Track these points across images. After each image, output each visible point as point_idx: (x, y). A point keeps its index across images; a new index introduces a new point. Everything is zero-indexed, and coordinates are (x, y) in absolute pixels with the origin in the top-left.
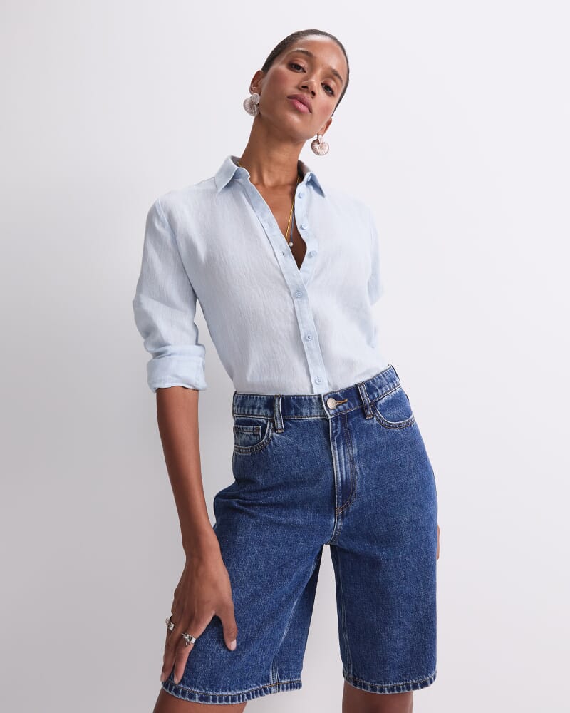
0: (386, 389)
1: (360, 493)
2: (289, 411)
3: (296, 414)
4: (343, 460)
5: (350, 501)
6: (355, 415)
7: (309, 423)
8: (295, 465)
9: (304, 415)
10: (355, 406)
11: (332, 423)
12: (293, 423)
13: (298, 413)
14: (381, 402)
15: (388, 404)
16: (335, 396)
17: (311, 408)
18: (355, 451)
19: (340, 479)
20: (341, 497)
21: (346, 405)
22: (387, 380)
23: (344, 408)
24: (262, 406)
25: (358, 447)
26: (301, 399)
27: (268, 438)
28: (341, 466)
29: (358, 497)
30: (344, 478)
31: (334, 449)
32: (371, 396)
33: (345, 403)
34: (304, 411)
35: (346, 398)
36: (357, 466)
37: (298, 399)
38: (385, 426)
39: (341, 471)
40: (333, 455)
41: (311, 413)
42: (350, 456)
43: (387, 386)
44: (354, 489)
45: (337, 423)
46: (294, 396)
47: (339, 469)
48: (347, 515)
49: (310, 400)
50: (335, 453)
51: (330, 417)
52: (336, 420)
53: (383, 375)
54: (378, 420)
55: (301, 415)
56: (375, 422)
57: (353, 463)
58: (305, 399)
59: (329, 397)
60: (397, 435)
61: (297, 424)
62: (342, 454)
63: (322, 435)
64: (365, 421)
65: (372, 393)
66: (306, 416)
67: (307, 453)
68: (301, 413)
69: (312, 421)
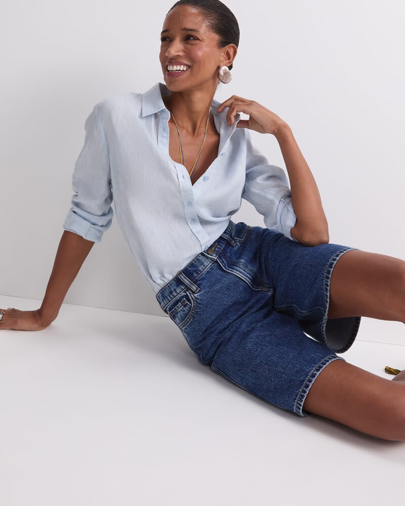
2: (193, 275)
3: (198, 273)
4: (242, 270)
6: (227, 248)
7: (208, 272)
8: (222, 298)
9: (202, 270)
10: (223, 243)
11: (220, 261)
12: (200, 280)
17: (202, 264)
23: (218, 248)
24: (175, 288)
26: (193, 263)
27: (194, 301)
31: (233, 272)
33: (217, 246)
34: (200, 268)
37: (191, 265)
41: (204, 266)
45: (222, 259)
46: (188, 266)
49: (198, 259)
51: (216, 258)
52: (220, 257)
55: (201, 272)
58: (195, 261)
61: (203, 279)
63: (219, 271)
66: (204, 270)
67: (221, 287)
68: (200, 271)
69: (209, 269)
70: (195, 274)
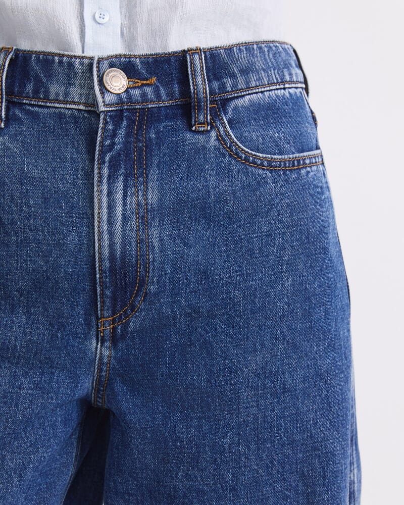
0: (259, 79)
1: (157, 294)
2: (23, 86)
3: (36, 92)
4: (119, 209)
5: (133, 308)
6: (167, 117)
7: (60, 116)
8: (12, 200)
9: (52, 97)
10: (171, 96)
11: (106, 123)
12: (28, 112)
13: (40, 91)
14: (239, 102)
15: (256, 112)
16: (127, 66)
17: (69, 84)
18: (153, 197)
19: (106, 252)
20: (108, 293)
21: (148, 90)
22: (265, 60)
23: (144, 95)
25: (161, 189)
26: (53, 61)
28: (111, 221)
29: (151, 303)
30: (119, 252)
31: (100, 181)
32: (215, 84)
33: (148, 85)
34: (55, 89)
35: (152, 74)
36: (154, 232)
37: (46, 60)
38: (235, 156)
39: (111, 234)
40: (96, 194)
41: (66, 95)
42: (139, 204)
43: (263, 74)
44: (142, 283)
45: (117, 125)
46: (38, 53)
47: (105, 227)
48: (123, 337)
49: (71, 65)
50: (100, 191)
51: (102, 108)
52: (117, 117)
53: (260, 48)
54: (219, 138)
55: (46, 98)
56: (213, 141)
57: (144, 222)
58: (61, 62)
59: (112, 65)
60: (261, 182)
61: (35, 116)
62: (119, 196)
63: (83, 147)
64: (188, 135)
65: (218, 78)
66: (57, 100)
67: (41, 179)
68: (47, 92)
69: (68, 113)
70: (30, 88)
